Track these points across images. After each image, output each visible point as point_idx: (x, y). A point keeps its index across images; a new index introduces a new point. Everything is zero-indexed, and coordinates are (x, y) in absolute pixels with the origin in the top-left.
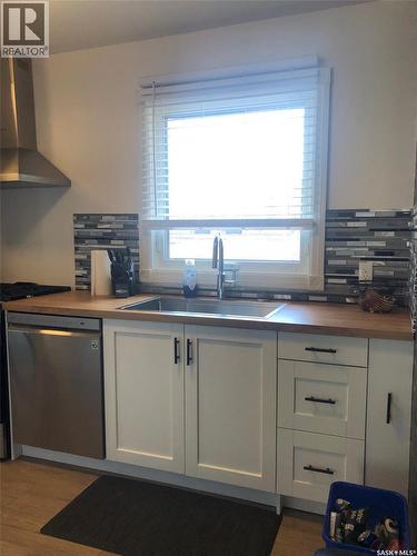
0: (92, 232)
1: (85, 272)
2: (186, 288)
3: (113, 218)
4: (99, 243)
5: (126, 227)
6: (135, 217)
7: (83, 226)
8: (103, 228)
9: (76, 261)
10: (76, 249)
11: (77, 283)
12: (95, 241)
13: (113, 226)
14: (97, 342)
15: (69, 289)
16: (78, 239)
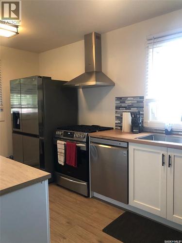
0: (123, 105)
1: (119, 122)
2: (166, 130)
3: (132, 98)
4: (126, 110)
5: (138, 102)
6: (142, 98)
7: (119, 102)
8: (128, 103)
9: (116, 117)
10: (116, 112)
11: (116, 126)
12: (124, 109)
13: (133, 102)
14: (126, 152)
15: (113, 128)
16: (117, 108)
